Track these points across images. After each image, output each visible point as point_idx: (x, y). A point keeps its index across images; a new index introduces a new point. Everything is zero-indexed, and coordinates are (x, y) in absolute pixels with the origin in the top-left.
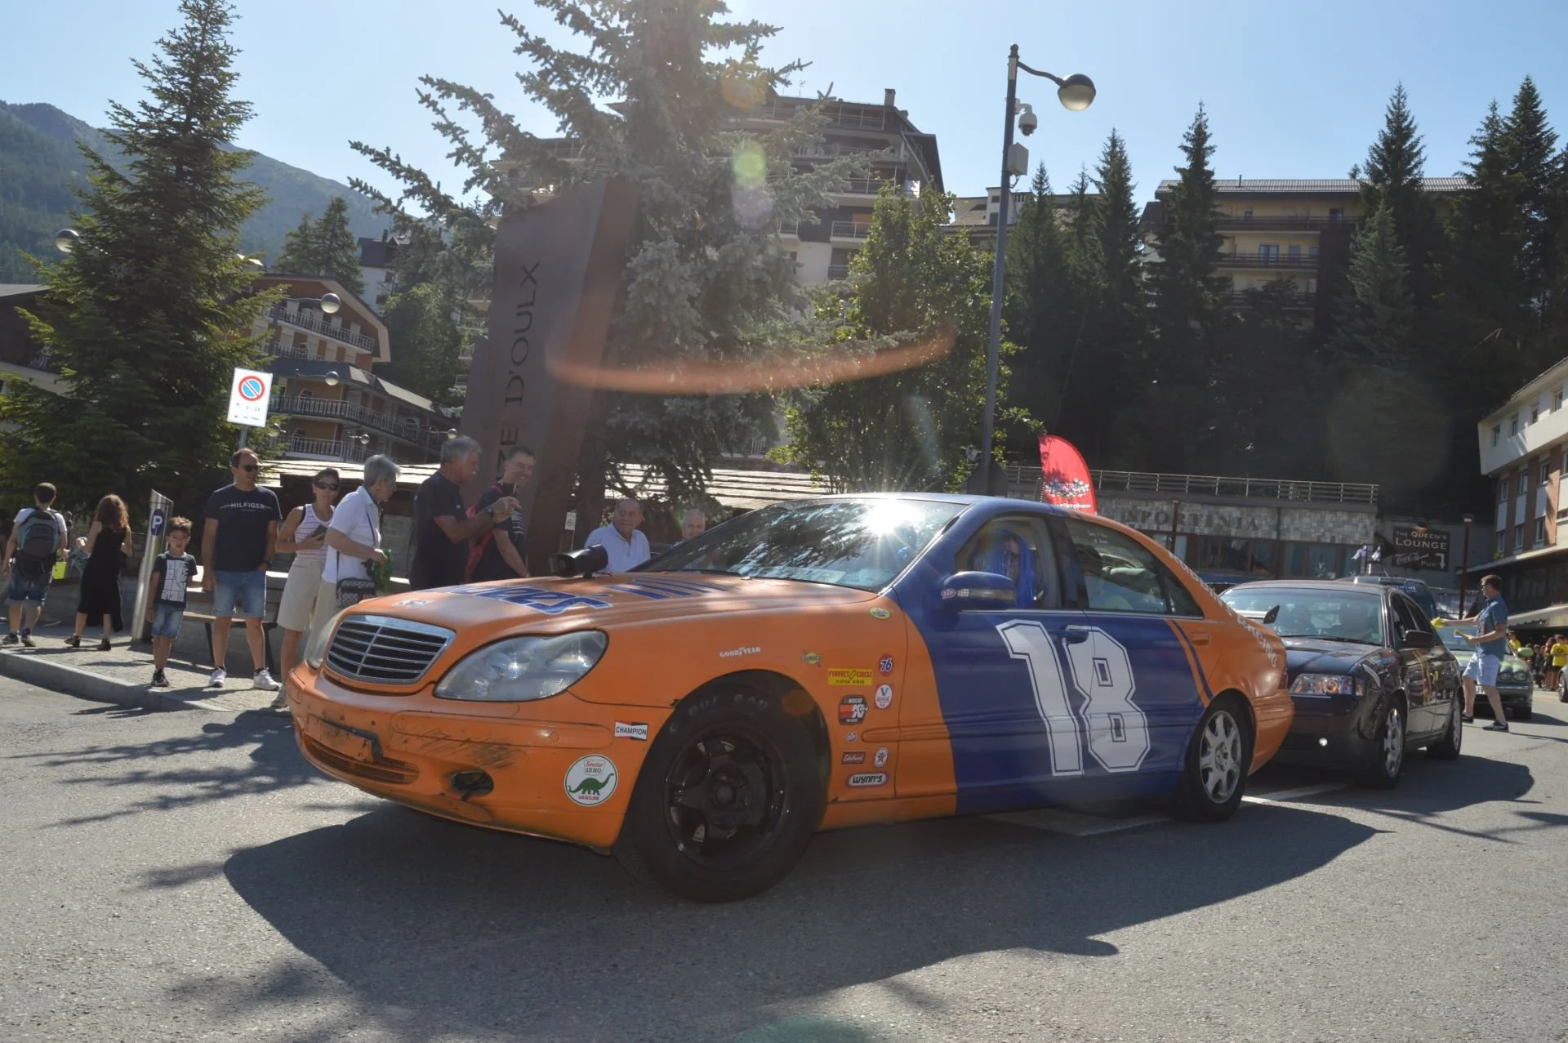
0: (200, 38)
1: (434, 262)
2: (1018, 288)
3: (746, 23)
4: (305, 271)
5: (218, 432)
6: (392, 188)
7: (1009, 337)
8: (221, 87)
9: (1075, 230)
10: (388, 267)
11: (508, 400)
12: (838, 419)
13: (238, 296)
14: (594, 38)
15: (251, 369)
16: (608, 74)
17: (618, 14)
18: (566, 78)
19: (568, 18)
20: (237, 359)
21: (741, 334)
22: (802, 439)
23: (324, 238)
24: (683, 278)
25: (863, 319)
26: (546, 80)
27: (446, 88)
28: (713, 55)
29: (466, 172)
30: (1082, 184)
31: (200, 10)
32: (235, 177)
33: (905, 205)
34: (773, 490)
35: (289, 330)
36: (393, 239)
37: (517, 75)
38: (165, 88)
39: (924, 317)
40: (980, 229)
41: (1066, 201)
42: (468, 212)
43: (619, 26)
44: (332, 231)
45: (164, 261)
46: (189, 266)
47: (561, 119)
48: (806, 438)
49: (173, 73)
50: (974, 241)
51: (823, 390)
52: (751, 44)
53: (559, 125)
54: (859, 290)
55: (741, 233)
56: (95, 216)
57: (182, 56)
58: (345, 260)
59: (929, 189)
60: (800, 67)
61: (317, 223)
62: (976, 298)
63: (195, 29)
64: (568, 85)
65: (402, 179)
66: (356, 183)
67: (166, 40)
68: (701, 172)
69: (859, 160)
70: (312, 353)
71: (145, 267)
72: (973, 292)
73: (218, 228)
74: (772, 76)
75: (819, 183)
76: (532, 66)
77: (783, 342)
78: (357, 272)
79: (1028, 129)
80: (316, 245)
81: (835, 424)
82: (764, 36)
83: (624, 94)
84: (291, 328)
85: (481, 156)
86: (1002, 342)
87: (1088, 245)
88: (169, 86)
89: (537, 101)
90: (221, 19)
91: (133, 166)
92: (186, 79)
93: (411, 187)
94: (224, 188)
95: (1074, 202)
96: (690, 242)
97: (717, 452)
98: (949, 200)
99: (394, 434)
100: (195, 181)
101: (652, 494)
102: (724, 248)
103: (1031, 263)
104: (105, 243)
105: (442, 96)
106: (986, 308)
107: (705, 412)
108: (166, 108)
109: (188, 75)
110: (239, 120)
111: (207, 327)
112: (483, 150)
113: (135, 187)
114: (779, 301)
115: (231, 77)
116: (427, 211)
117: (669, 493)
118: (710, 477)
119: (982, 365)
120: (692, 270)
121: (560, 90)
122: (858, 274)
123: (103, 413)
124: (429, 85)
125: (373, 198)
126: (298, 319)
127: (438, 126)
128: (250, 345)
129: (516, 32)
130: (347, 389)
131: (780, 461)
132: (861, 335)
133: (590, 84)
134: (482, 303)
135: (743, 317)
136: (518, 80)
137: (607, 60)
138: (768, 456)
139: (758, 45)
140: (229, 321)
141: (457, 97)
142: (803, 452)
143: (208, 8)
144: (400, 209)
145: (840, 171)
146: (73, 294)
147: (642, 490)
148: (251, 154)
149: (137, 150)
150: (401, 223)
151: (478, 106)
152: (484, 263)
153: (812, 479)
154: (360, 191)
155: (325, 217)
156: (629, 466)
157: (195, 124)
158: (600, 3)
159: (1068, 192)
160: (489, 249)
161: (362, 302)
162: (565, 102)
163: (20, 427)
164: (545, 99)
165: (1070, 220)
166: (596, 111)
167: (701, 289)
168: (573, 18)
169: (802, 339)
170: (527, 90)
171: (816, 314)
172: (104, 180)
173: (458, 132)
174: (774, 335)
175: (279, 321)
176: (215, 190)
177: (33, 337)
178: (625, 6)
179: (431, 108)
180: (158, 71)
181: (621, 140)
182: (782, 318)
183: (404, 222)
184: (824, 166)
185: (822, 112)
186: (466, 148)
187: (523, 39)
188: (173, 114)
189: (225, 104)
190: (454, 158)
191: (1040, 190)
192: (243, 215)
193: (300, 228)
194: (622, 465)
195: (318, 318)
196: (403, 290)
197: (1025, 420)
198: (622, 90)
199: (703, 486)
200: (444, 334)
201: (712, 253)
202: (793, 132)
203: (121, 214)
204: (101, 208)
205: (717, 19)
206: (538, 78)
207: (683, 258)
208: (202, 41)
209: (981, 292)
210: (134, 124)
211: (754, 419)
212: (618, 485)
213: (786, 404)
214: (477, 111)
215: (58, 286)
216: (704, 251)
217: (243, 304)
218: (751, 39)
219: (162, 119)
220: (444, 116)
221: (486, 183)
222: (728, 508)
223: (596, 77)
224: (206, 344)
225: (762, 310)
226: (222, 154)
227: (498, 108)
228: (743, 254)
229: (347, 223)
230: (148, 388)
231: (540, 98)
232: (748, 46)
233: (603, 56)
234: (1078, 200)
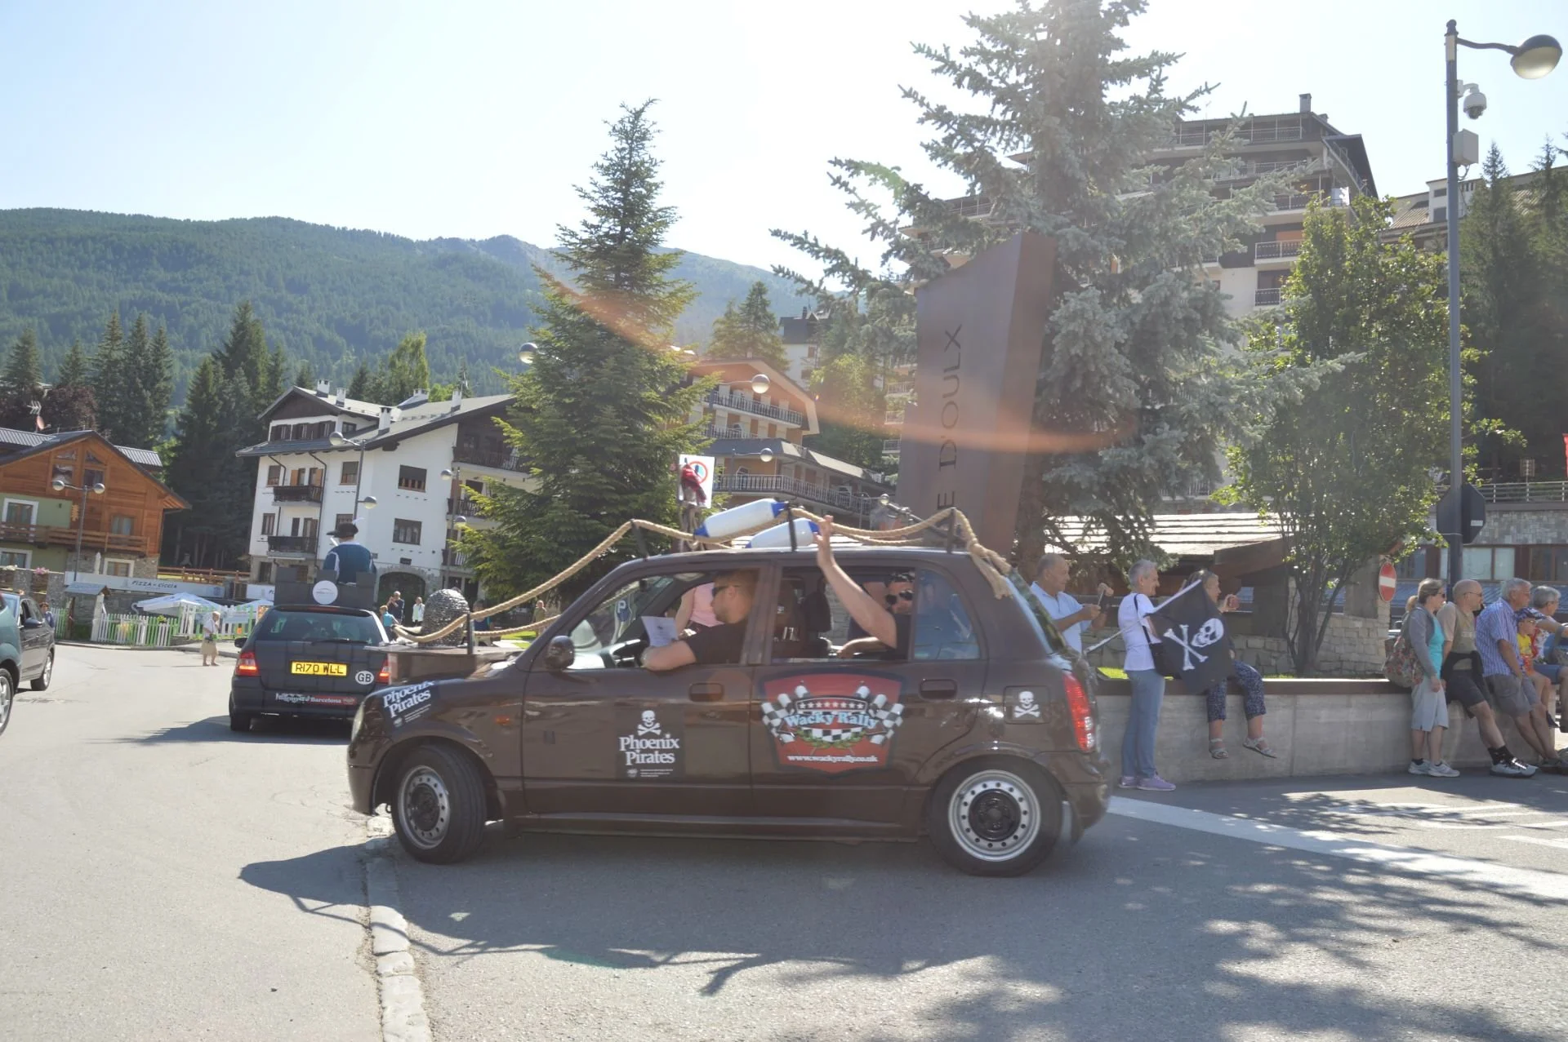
0: (628, 156)
1: (858, 336)
2: (1475, 286)
3: (1146, 55)
4: (733, 355)
5: (667, 514)
6: (812, 269)
7: (1469, 343)
8: (648, 197)
9: (1543, 212)
10: (809, 343)
11: (942, 464)
12: (1283, 452)
13: (677, 387)
14: (994, 96)
15: (693, 454)
16: (1011, 130)
17: (1014, 68)
18: (970, 141)
19: (966, 81)
20: (680, 444)
21: (1173, 375)
22: (1246, 477)
23: (748, 322)
24: (1106, 325)
25: (1302, 344)
26: (951, 146)
27: (855, 167)
28: (1116, 93)
29: (883, 245)
30: (1548, 158)
31: (626, 132)
32: (667, 276)
33: (1337, 216)
34: (1218, 533)
35: (723, 412)
36: (812, 316)
37: (922, 144)
38: (602, 206)
39: (1370, 334)
40: (1425, 229)
41: (1528, 181)
42: (887, 283)
43: (1017, 82)
44: (755, 314)
45: (611, 362)
46: (633, 364)
47: (969, 181)
48: (1250, 475)
49: (608, 191)
50: (1418, 243)
51: (1265, 424)
52: (1154, 76)
53: (969, 188)
54: (1295, 313)
55: (1164, 271)
56: (550, 329)
57: (614, 174)
58: (769, 340)
59: (1362, 195)
60: (1208, 90)
61: (741, 309)
62: (1428, 307)
63: (624, 149)
64: (973, 147)
65: (821, 259)
66: (779, 270)
67: (600, 164)
68: (1116, 215)
69: (1281, 179)
70: (745, 432)
71: (596, 369)
72: (1422, 299)
73: (655, 325)
74: (1181, 105)
75: (1243, 208)
76: (936, 133)
77: (1218, 379)
78: (781, 350)
79: (1475, 111)
80: (741, 329)
81: (1281, 459)
82: (1166, 66)
83: (1029, 147)
84: (724, 410)
85: (894, 228)
86: (1462, 350)
87: (1560, 226)
88: (604, 203)
89: (943, 166)
90: (643, 137)
91: (579, 279)
92: (619, 195)
93: (830, 266)
94: (657, 288)
95: (1537, 182)
96: (1112, 287)
97: (1158, 499)
98: (1387, 205)
99: (830, 504)
100: (632, 286)
101: (1093, 546)
102: (1148, 289)
103: (1489, 256)
104: (560, 352)
105: (851, 175)
106: (1441, 315)
107: (1143, 460)
108: (603, 223)
109: (620, 191)
110: (666, 224)
111: (651, 418)
112: (896, 222)
113: (582, 298)
114: (1210, 337)
115: (657, 186)
116: (848, 287)
117: (1113, 544)
118: (1152, 523)
119: (1440, 377)
120: (1117, 315)
121: (965, 154)
122: (1292, 297)
123: (567, 506)
124: (838, 167)
125: (795, 282)
126: (730, 401)
127: (851, 205)
128: (690, 431)
129: (917, 103)
130: (780, 464)
131: (1224, 503)
132: (1301, 362)
133: (993, 142)
134: (905, 368)
135: (1173, 357)
136: (924, 150)
137: (1009, 115)
138: (1210, 497)
139: (1162, 76)
140: (669, 410)
141: (866, 174)
142: (1248, 491)
143: (633, 128)
144: (822, 288)
145: (1263, 193)
146: (537, 400)
147: (1082, 542)
148: (678, 253)
149: (582, 264)
150: (823, 302)
151: (887, 180)
152: (905, 330)
153: (1259, 518)
154: (784, 276)
155: (748, 302)
156: (1067, 519)
157: (628, 233)
158: (996, 61)
159: (1530, 170)
160: (910, 316)
161: (788, 378)
162: (971, 164)
163: (500, 524)
164: (951, 164)
165: (1535, 202)
166: (1003, 168)
167: (1128, 333)
168: (970, 80)
169: (1237, 372)
170: (933, 158)
171: (1251, 345)
172: (555, 296)
173: (871, 208)
174: (1208, 372)
175: (715, 406)
176: (650, 291)
177: (506, 442)
178: (1021, 60)
179: (843, 188)
180: (595, 192)
181: (1031, 193)
182: (1214, 354)
183: (827, 300)
184: (1244, 190)
185: (1237, 135)
186: (880, 223)
187: (925, 109)
188: (610, 228)
189: (653, 211)
190: (870, 233)
191: (1494, 174)
192: (675, 311)
193: (726, 315)
194: (1060, 519)
195: (749, 397)
196: (826, 363)
197: (1499, 432)
198: (1026, 143)
199: (1146, 534)
200: (870, 402)
201: (1136, 297)
202: (1208, 160)
203: (572, 323)
204: (556, 320)
205: (1116, 56)
206: (943, 145)
207: (1105, 304)
208: (630, 159)
209: (1435, 297)
210: (578, 241)
211: (1195, 463)
212: (1057, 540)
213: (1226, 441)
214: (887, 185)
215: (524, 395)
216: (1127, 295)
217: (682, 394)
218: (1153, 71)
219: (601, 233)
220: (856, 194)
221: (902, 253)
222: (1174, 556)
223: (998, 135)
224: (650, 435)
225: (1194, 348)
226: (653, 257)
227: (907, 180)
228: (1168, 293)
229: (768, 305)
230: (604, 480)
231: (946, 163)
232: (1152, 79)
233: (1004, 113)
234: (1543, 177)
